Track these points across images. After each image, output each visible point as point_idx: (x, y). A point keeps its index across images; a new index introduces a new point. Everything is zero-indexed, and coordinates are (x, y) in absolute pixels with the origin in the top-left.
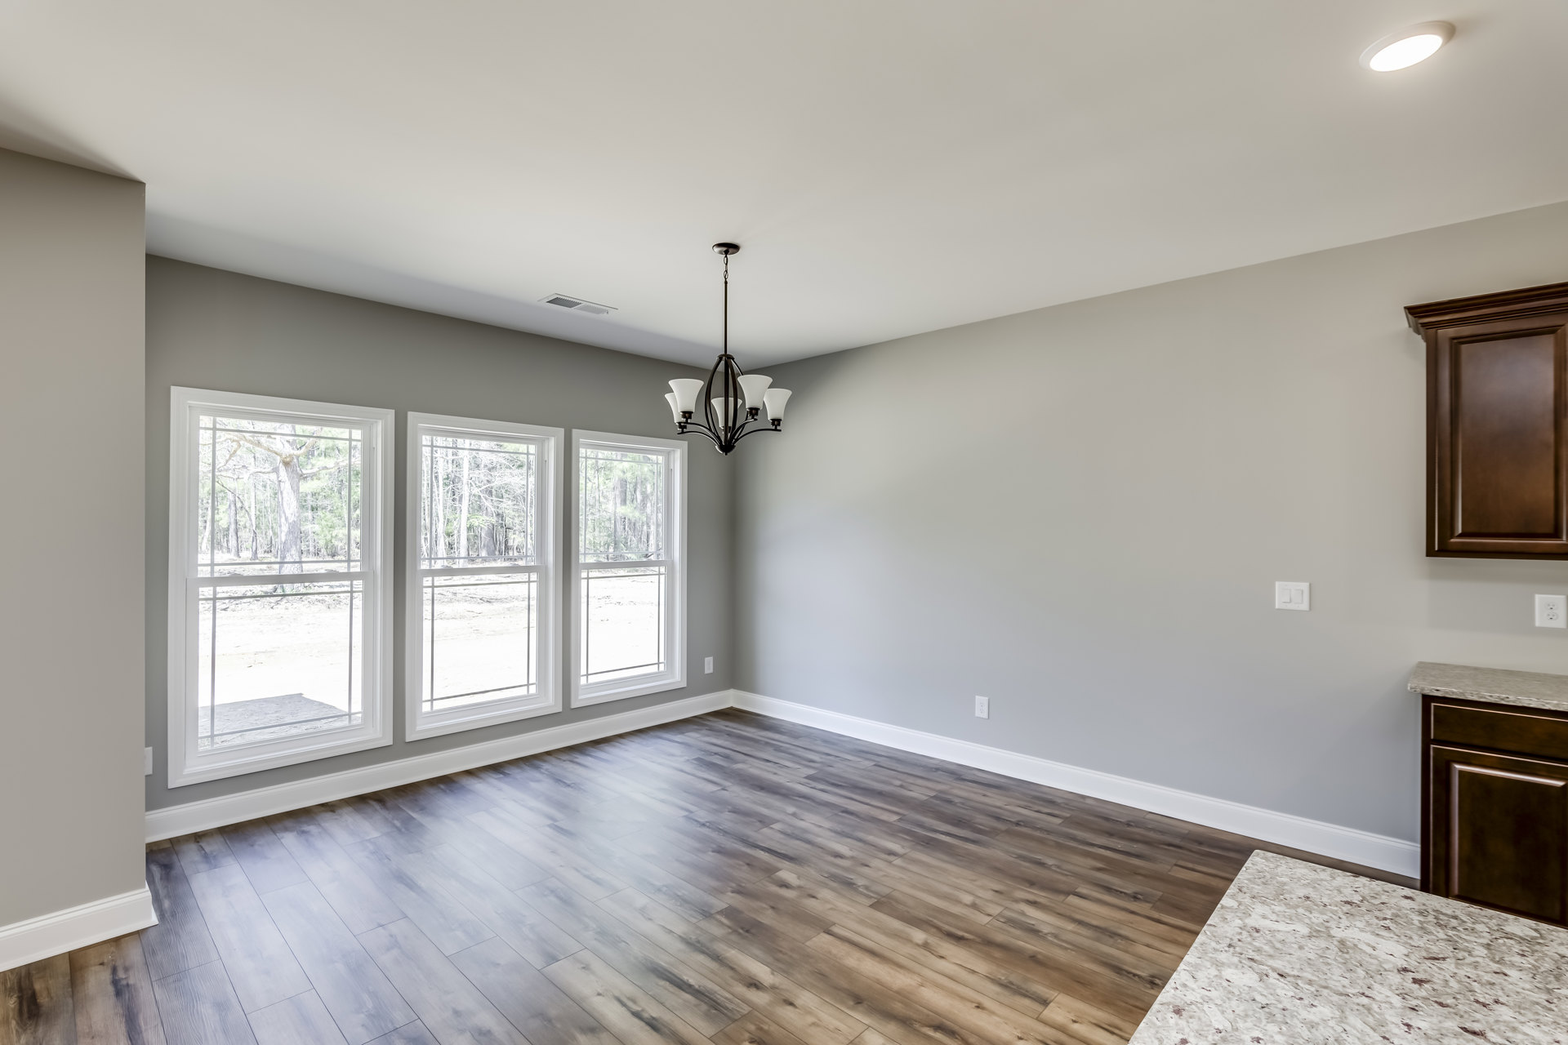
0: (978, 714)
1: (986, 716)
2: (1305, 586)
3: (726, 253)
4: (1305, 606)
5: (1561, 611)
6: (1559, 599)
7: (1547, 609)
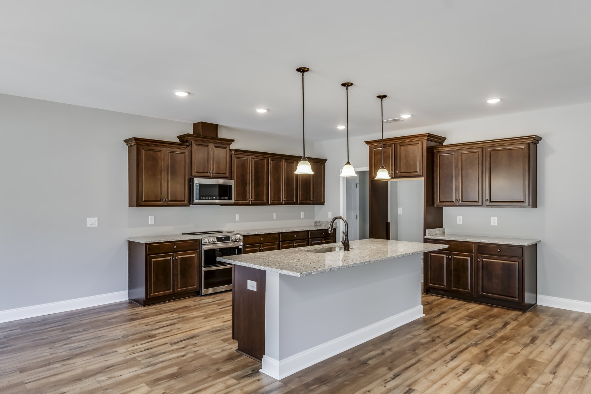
2: (96, 219)
5: (153, 220)
6: (153, 217)
7: (151, 220)
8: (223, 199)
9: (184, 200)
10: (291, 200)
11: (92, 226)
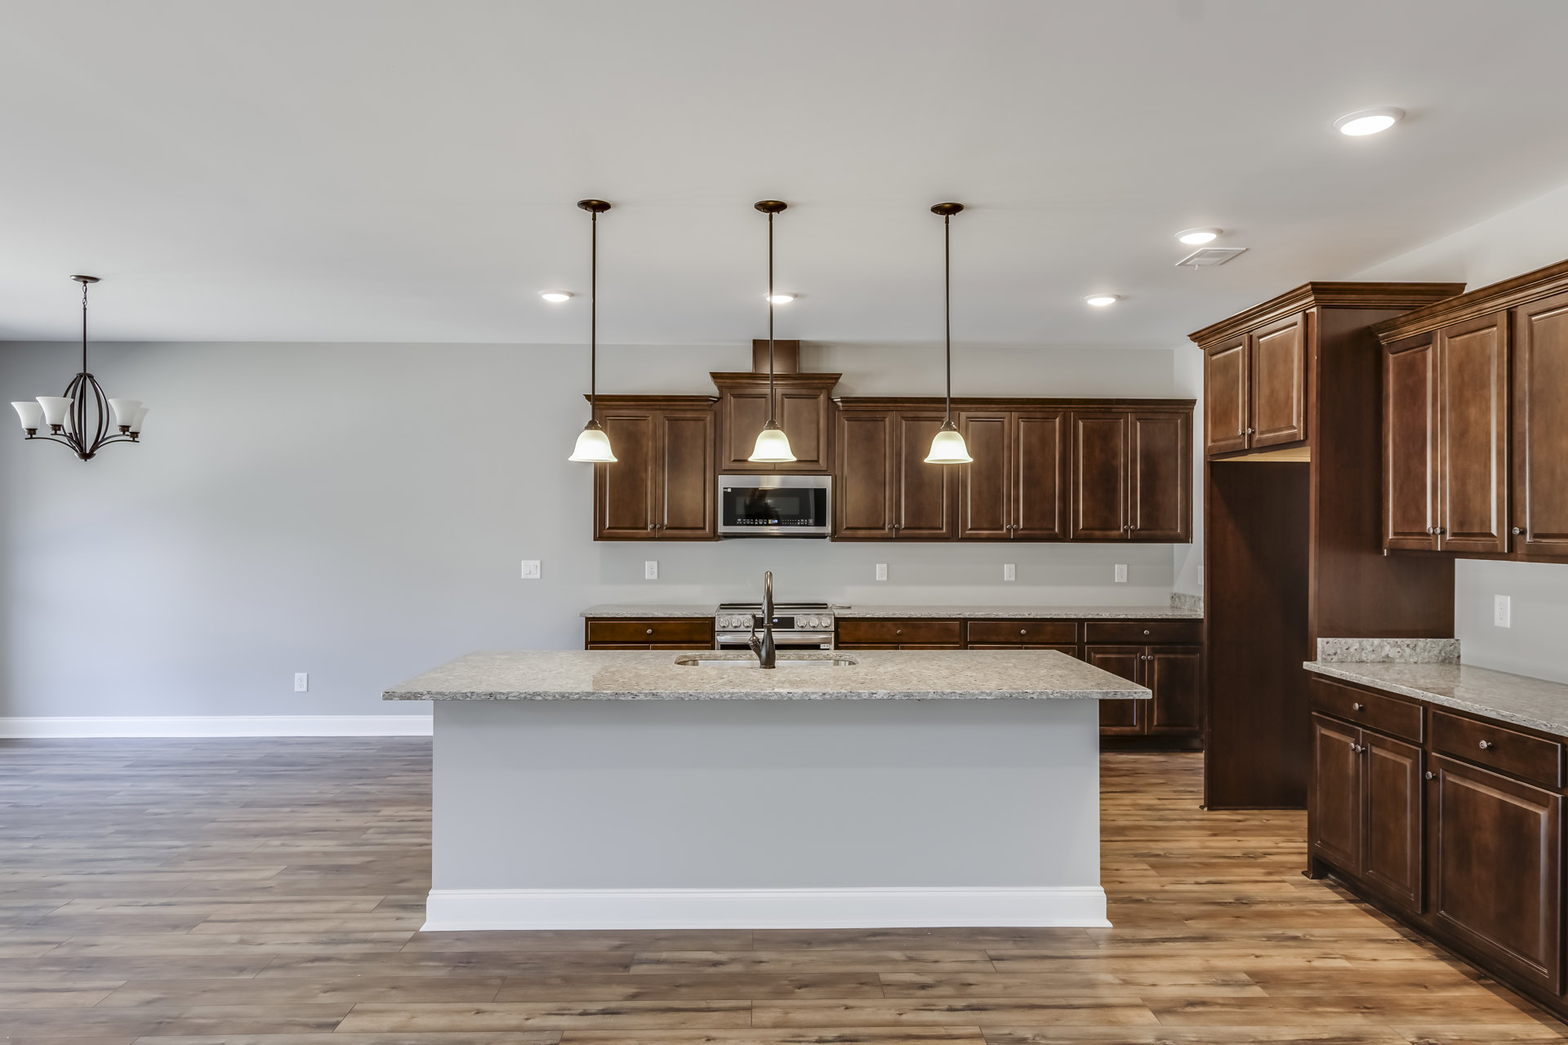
0: (297, 688)
1: (305, 689)
2: (538, 563)
3: (85, 282)
4: (538, 576)
5: (656, 570)
6: (655, 564)
7: (650, 569)
8: (801, 525)
9: (702, 526)
10: (1041, 529)
11: (530, 577)
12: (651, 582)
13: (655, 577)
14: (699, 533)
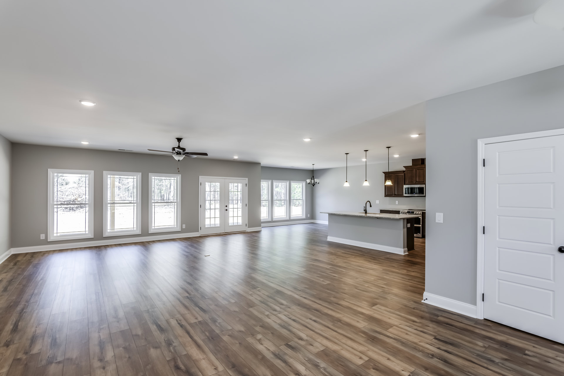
12: (397, 205)
13: (398, 204)
14: (402, 196)
